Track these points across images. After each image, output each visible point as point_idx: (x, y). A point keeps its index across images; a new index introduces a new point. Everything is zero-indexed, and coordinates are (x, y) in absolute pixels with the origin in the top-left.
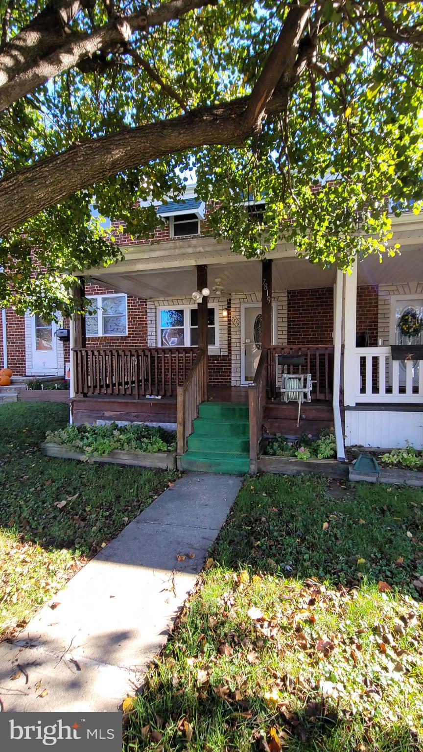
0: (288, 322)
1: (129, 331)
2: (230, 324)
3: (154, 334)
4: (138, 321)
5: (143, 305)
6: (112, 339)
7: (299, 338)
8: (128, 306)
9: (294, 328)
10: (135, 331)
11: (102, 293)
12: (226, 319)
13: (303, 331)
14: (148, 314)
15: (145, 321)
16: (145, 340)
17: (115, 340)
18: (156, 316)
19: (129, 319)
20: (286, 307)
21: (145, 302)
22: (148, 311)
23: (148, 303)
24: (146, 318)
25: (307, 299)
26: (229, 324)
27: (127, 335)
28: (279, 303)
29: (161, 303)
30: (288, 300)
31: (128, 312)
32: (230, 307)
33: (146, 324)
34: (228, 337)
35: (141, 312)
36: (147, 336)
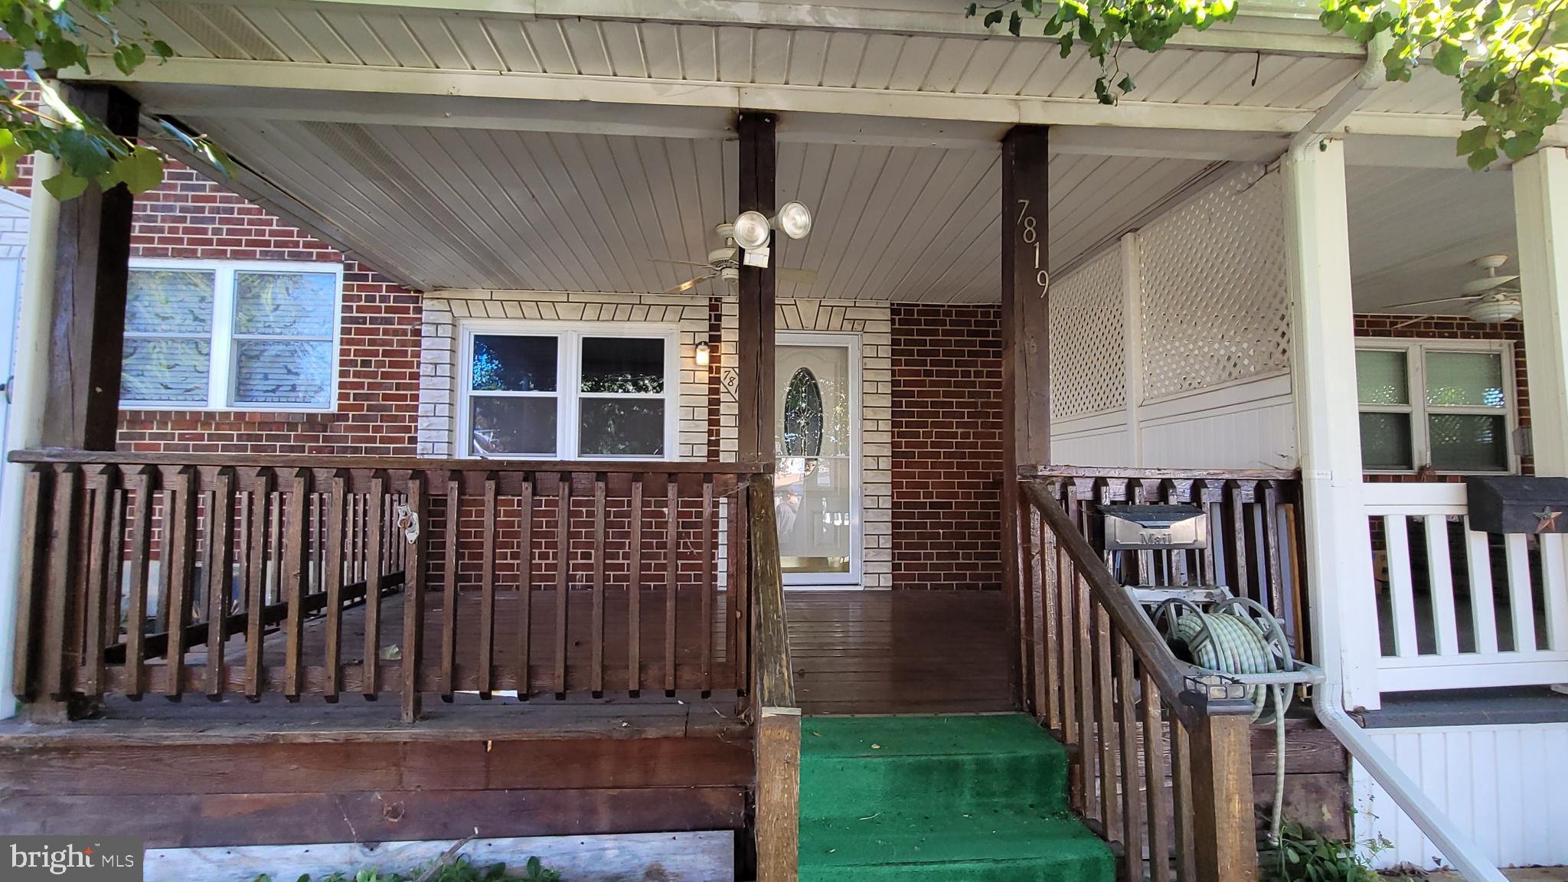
0: (894, 394)
1: (341, 397)
2: (717, 391)
3: (444, 410)
4: (381, 364)
5: (406, 310)
6: (266, 422)
7: (924, 445)
8: (346, 309)
9: (911, 414)
10: (367, 397)
11: (237, 256)
12: (704, 376)
13: (934, 425)
14: (425, 343)
15: (410, 365)
16: (408, 429)
17: (279, 425)
18: (452, 351)
19: (343, 352)
20: (886, 352)
21: (416, 300)
22: (426, 330)
23: (426, 304)
24: (417, 355)
25: (946, 333)
26: (714, 391)
27: (334, 409)
28: (868, 339)
29: (477, 309)
30: (894, 332)
31: (344, 331)
32: (718, 339)
33: (415, 376)
34: (710, 433)
35: (396, 332)
36: (414, 419)
